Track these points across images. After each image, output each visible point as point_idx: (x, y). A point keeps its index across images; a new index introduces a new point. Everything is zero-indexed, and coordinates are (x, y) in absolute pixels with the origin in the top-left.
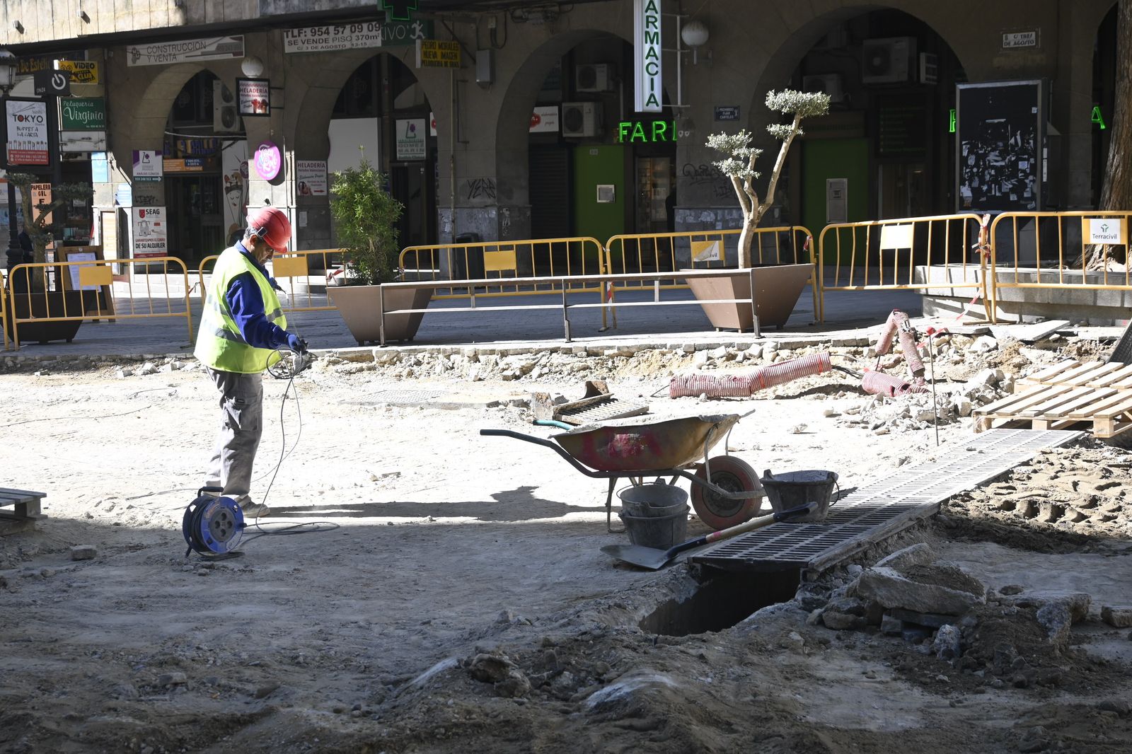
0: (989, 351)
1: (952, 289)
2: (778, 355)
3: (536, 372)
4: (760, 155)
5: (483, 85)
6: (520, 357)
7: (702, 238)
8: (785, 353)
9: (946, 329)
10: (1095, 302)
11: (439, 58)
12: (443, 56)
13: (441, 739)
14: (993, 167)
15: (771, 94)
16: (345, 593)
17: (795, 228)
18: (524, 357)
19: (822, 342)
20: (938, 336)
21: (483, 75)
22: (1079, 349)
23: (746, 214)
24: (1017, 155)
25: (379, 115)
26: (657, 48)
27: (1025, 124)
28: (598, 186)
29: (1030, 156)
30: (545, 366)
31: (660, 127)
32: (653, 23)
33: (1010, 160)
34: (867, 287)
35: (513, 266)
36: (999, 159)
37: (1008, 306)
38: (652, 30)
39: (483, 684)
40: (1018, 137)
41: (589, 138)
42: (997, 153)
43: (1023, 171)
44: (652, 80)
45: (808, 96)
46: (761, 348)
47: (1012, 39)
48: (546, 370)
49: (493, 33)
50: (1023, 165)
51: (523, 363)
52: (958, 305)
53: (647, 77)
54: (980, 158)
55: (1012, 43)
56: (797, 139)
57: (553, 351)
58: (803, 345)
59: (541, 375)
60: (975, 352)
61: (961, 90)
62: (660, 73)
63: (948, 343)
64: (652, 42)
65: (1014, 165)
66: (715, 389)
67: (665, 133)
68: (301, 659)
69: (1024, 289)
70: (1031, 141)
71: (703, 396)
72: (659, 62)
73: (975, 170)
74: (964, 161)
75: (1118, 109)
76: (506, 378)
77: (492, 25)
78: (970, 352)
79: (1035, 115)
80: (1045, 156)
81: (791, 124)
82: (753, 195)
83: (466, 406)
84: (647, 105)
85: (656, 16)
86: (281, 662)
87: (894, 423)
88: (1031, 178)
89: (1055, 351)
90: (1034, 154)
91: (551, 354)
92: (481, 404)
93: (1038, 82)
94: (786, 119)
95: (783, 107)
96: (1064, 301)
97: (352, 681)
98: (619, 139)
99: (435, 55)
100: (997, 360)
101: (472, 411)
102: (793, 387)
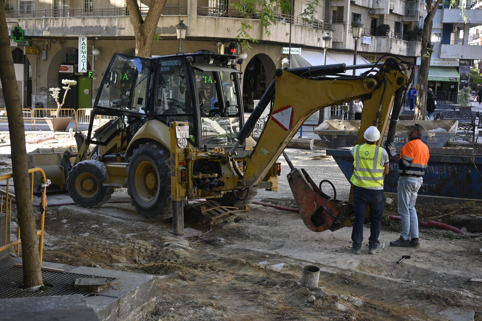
5: (44, 60)
7: (53, 110)
11: (31, 52)
12: (32, 51)
21: (44, 57)
25: (24, 63)
26: (85, 55)
28: (85, 90)
32: (84, 48)
38: (84, 50)
49: (47, 45)
53: (82, 63)
56: (69, 90)
62: (86, 62)
64: (84, 53)
72: (86, 59)
77: (47, 43)
84: (82, 71)
85: (85, 46)
94: (67, 85)
99: (30, 51)
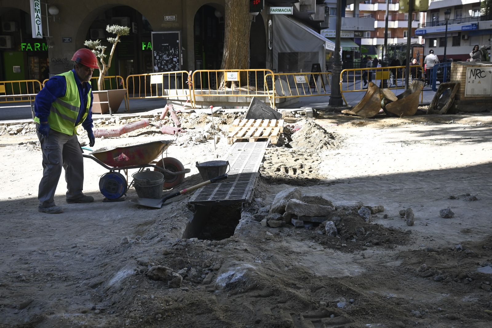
0: (196, 118)
1: (178, 97)
2: (121, 122)
3: (24, 131)
4: (106, 48)
6: (15, 126)
8: (124, 121)
9: (180, 111)
10: (228, 101)
13: (161, 320)
14: (165, 60)
15: (108, 26)
16: (16, 235)
17: (117, 76)
18: (17, 125)
19: (136, 117)
20: (177, 113)
22: (228, 116)
23: (100, 71)
24: (173, 56)
26: (40, 15)
27: (175, 46)
28: (14, 67)
29: (177, 56)
30: (27, 129)
31: (37, 45)
32: (37, 5)
33: (170, 58)
34: (146, 97)
35: (4, 91)
36: (167, 57)
37: (197, 103)
38: (37, 8)
39: (157, 282)
40: (173, 50)
41: (9, 49)
42: (166, 55)
43: (175, 61)
44: (38, 26)
45: (122, 28)
46: (114, 119)
47: (167, 18)
48: (28, 130)
50: (175, 59)
51: (18, 128)
52: (180, 103)
53: (36, 25)
54: (160, 57)
55: (167, 19)
56: (118, 43)
57: (30, 123)
58: (130, 118)
59: (26, 133)
60: (191, 118)
61: (153, 34)
62: (41, 24)
63: (181, 115)
64: (37, 13)
65: (172, 59)
66: (107, 134)
67: (40, 47)
68: (24, 278)
69: (203, 97)
70: (177, 52)
71: (103, 137)
72: (40, 20)
73: (159, 61)
74: (155, 58)
75: (227, 37)
76: (11, 134)
78: (190, 119)
79: (178, 43)
80: (182, 57)
81: (116, 38)
82: (104, 63)
83: (9, 145)
84: (37, 35)
85: (38, 3)
86: (13, 281)
87: (188, 143)
88: (178, 64)
89: (219, 117)
90: (178, 56)
91: (29, 124)
92: (16, 144)
93: (179, 32)
94: (114, 36)
95: (113, 31)
96: (217, 100)
97: (67, 288)
98: (21, 49)
100: (200, 121)
101: (12, 147)
102: (134, 133)
